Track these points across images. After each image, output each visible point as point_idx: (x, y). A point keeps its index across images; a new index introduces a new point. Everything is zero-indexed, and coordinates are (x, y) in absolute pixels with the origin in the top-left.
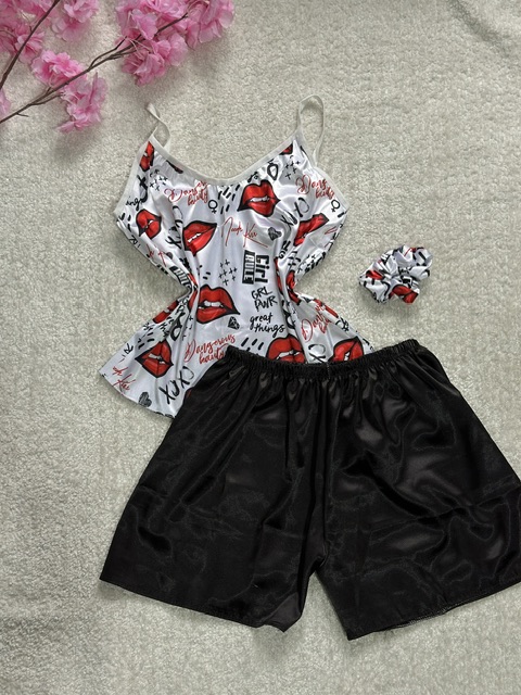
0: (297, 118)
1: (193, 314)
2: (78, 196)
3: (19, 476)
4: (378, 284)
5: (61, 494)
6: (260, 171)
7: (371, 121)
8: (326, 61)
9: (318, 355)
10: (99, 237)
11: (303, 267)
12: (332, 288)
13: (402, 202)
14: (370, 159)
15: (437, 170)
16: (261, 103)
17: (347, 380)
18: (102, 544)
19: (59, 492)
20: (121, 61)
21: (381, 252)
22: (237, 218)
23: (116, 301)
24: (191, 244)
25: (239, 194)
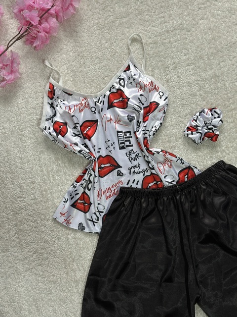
0: (129, 49)
1: (97, 174)
2: (18, 121)
3: (23, 285)
4: (195, 134)
5: (48, 290)
6: (115, 84)
7: (170, 41)
8: (137, 12)
9: (170, 181)
10: (35, 142)
11: (151, 133)
12: (169, 142)
13: (198, 84)
14: (174, 63)
15: (213, 61)
16: (106, 45)
17: (190, 192)
18: (77, 312)
19: (46, 289)
20: (23, 39)
21: (192, 114)
22: (109, 114)
23: (53, 176)
24: (86, 134)
25: (106, 100)
